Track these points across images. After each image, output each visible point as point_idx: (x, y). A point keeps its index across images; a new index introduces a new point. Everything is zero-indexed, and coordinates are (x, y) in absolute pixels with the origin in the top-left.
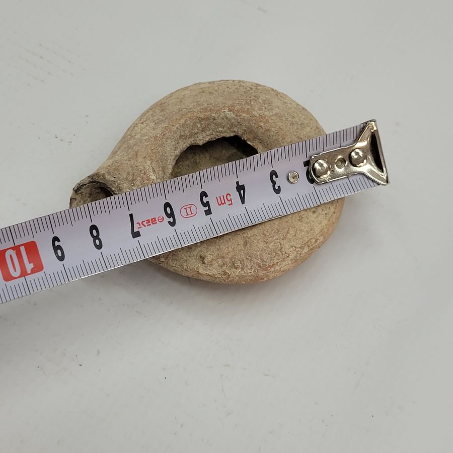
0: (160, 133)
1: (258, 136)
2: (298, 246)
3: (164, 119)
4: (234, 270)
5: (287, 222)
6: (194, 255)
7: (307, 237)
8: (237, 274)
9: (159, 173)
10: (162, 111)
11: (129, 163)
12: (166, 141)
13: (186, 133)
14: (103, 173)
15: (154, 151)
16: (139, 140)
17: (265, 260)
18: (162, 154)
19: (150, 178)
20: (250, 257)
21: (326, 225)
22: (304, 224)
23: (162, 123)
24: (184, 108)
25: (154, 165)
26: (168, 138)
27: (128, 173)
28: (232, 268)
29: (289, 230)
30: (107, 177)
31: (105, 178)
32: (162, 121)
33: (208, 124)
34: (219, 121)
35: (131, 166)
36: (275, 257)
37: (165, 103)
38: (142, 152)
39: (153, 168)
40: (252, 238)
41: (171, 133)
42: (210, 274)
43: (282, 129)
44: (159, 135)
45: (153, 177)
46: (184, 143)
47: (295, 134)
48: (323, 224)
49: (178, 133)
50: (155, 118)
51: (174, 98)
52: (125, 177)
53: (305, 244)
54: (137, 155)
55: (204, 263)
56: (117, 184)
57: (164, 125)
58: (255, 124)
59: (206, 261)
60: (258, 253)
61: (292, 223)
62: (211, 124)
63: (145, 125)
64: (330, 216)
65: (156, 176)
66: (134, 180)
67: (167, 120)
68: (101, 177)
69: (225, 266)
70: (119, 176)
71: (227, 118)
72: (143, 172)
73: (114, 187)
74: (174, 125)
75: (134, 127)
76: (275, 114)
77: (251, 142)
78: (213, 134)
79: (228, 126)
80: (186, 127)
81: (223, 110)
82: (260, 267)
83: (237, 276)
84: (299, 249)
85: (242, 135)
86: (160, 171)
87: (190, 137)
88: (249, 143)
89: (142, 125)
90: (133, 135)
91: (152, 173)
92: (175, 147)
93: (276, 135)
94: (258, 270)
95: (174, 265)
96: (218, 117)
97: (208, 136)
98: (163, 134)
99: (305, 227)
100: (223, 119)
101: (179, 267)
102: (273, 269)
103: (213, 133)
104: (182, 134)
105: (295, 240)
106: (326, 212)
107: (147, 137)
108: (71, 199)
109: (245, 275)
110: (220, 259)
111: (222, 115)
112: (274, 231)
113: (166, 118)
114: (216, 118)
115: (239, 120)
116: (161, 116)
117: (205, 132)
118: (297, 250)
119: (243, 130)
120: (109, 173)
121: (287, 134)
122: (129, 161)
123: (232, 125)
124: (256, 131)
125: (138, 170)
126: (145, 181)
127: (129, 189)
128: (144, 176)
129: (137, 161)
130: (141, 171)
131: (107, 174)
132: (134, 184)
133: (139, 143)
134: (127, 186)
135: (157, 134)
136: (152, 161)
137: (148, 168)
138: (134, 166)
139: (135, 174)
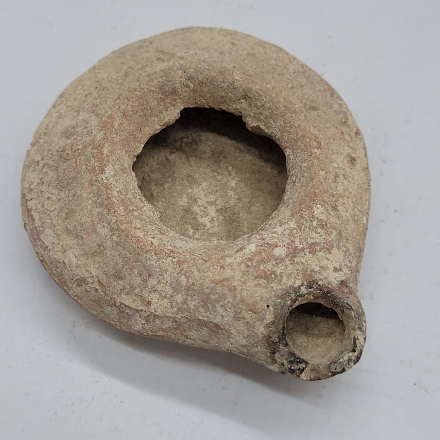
14: (263, 329)
15: (207, 259)
16: (188, 289)
19: (256, 251)
20: (328, 104)
22: (256, 52)
23: (147, 265)
24: (112, 240)
25: (231, 252)
27: (255, 286)
29: (272, 64)
30: (270, 318)
31: (273, 322)
32: (144, 267)
33: (130, 202)
34: (121, 186)
35: (244, 283)
38: (214, 274)
39: (237, 251)
40: (304, 101)
44: (176, 260)
45: (252, 247)
50: (137, 282)
52: (263, 291)
54: (221, 281)
56: (279, 300)
59: (353, 156)
63: (152, 295)
66: (265, 274)
67: (141, 257)
68: (273, 329)
70: (263, 299)
71: (114, 176)
72: (249, 264)
73: (285, 303)
74: (149, 243)
76: (93, 113)
78: (141, 199)
81: (105, 181)
88: (141, 150)
90: (175, 309)
91: (247, 251)
92: (181, 240)
93: (132, 101)
96: (117, 187)
97: (144, 204)
98: (172, 254)
99: (260, 50)
100: (117, 181)
104: (158, 232)
105: (281, 59)
107: (182, 278)
108: (312, 380)
111: (112, 181)
113: (136, 261)
116: (131, 274)
117: (142, 208)
120: (263, 318)
121: (126, 88)
122: (235, 289)
123: (123, 170)
124: (126, 134)
125: (247, 271)
126: (264, 256)
127: (281, 281)
128: (256, 260)
129: (232, 277)
130: (248, 267)
131: (265, 321)
132: (271, 274)
133: (195, 288)
134: (276, 285)
135: (172, 262)
136: (225, 256)
137: (241, 259)
138: (242, 280)
139: (255, 274)
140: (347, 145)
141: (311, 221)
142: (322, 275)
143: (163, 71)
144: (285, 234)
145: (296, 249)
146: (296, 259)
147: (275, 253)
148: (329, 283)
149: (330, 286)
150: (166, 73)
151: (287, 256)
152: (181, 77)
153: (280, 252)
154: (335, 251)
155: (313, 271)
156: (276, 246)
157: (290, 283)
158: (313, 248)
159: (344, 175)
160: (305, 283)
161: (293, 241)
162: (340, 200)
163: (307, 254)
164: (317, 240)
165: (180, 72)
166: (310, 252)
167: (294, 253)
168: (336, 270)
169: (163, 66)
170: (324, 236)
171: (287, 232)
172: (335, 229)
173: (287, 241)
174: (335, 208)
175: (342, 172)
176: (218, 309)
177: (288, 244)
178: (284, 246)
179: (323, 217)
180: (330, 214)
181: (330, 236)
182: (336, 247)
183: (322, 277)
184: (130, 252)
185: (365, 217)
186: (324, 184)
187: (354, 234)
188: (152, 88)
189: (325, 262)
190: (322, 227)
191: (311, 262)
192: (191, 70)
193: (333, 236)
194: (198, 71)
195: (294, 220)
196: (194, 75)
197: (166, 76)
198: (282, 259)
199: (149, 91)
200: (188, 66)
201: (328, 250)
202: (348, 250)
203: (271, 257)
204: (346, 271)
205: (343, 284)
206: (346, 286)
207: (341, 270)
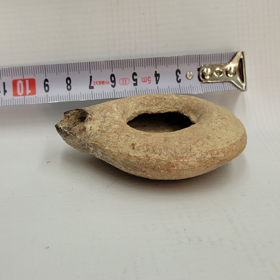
1: (191, 108)
2: (204, 151)
4: (153, 154)
6: (128, 144)
7: (211, 148)
8: (155, 157)
12: (131, 101)
13: (145, 102)
15: (121, 102)
17: (177, 153)
18: (126, 106)
19: (113, 110)
20: (166, 148)
21: (227, 147)
22: (210, 141)
25: (118, 107)
26: (132, 100)
27: (101, 107)
28: (153, 153)
29: (198, 141)
33: (161, 102)
34: (168, 101)
36: (185, 153)
41: (135, 99)
42: (136, 156)
45: (116, 110)
48: (225, 146)
49: (140, 101)
52: (98, 109)
53: (209, 151)
55: (134, 148)
56: (91, 111)
58: (191, 102)
59: (135, 147)
60: (173, 147)
61: (202, 138)
62: (162, 102)
65: (118, 110)
66: (103, 110)
69: (148, 151)
70: (95, 108)
71: (173, 99)
73: (89, 112)
77: (186, 114)
78: (162, 108)
79: (173, 104)
81: (172, 95)
82: (172, 156)
83: (155, 159)
84: (204, 153)
85: (181, 110)
87: (147, 106)
88: (185, 114)
91: (115, 108)
92: (135, 107)
94: (171, 158)
96: (168, 98)
97: (159, 108)
99: (211, 143)
100: (171, 100)
101: (117, 152)
102: (182, 160)
104: (142, 102)
105: (202, 147)
109: (161, 159)
110: (145, 146)
111: (170, 97)
112: (187, 138)
114: (167, 98)
115: (181, 101)
117: (158, 106)
118: (202, 153)
119: (182, 106)
120: (89, 108)
123: (176, 104)
124: (190, 105)
125: (107, 106)
126: (110, 110)
129: (108, 103)
130: (109, 107)
134: (98, 112)
136: (118, 105)
137: (114, 106)
139: (105, 108)
140: (141, 145)
141: (113, 123)
143: (212, 113)
144: (114, 116)
146: (102, 117)
149: (86, 123)
150: (210, 113)
151: (105, 115)
153: (108, 114)
155: (95, 121)
156: (111, 113)
157: (95, 115)
158: (103, 122)
159: (127, 140)
162: (117, 135)
163: (102, 120)
164: (105, 123)
167: (105, 117)
168: (91, 127)
169: (215, 114)
170: (106, 125)
172: (106, 130)
173: (111, 116)
174: (115, 132)
175: (129, 139)
177: (109, 116)
179: (113, 127)
180: (113, 129)
181: (104, 127)
182: (99, 129)
183: (91, 122)
185: (108, 148)
187: (102, 140)
189: (96, 124)
190: (109, 125)
191: (99, 121)
193: (104, 128)
194: (206, 119)
195: (118, 120)
197: (208, 113)
201: (100, 126)
202: (97, 135)
203: (108, 112)
204: (89, 132)
205: (85, 129)
206: (83, 129)
207: (90, 130)
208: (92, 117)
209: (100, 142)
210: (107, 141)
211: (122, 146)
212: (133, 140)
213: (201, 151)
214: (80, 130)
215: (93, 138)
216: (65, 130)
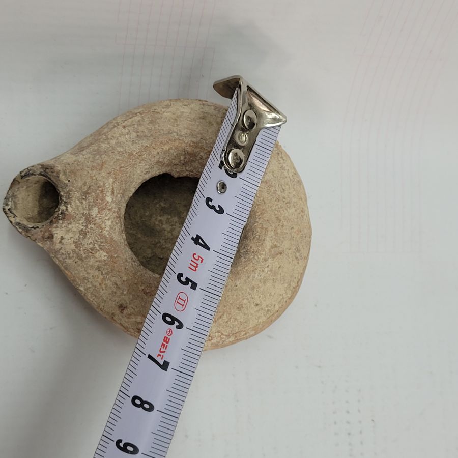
0: (138, 151)
2: (225, 334)
3: (149, 135)
5: (225, 306)
7: (239, 328)
9: (117, 196)
10: (151, 122)
11: (90, 172)
12: (140, 163)
13: (165, 160)
14: (59, 169)
15: (122, 169)
16: (113, 148)
18: (129, 176)
19: (105, 199)
21: (263, 322)
22: (241, 314)
23: (145, 139)
24: (174, 132)
25: (115, 186)
26: (143, 160)
27: (85, 183)
29: (223, 315)
30: (62, 177)
31: (58, 177)
32: (145, 136)
33: (192, 161)
35: (91, 177)
37: (158, 113)
38: (109, 165)
39: (113, 188)
41: (149, 155)
43: (265, 203)
44: (135, 153)
45: (109, 199)
46: (159, 170)
47: (276, 212)
48: (261, 320)
49: (157, 158)
50: (140, 129)
51: (170, 112)
52: (80, 185)
53: (233, 334)
54: (102, 166)
55: (122, 313)
56: (68, 190)
57: (145, 143)
59: (125, 312)
61: (230, 309)
62: (195, 162)
63: (127, 131)
64: (271, 314)
65: (112, 199)
66: (88, 194)
67: (152, 138)
68: (55, 174)
70: (75, 181)
72: (100, 189)
73: (64, 191)
74: (156, 148)
75: (115, 126)
76: (266, 182)
80: (168, 155)
84: (225, 337)
86: (119, 194)
87: (168, 166)
89: (123, 130)
90: (109, 137)
91: (109, 194)
92: (147, 170)
93: (255, 207)
95: (91, 299)
97: (187, 171)
98: (139, 154)
99: (240, 318)
101: (95, 303)
103: (194, 171)
104: (161, 160)
105: (225, 326)
106: (269, 309)
107: (122, 150)
108: (14, 180)
113: (151, 135)
116: (147, 128)
117: (185, 167)
118: (222, 336)
120: (65, 173)
121: (268, 210)
122: (92, 170)
125: (96, 184)
126: (99, 201)
127: (78, 200)
128: (100, 194)
129: (99, 173)
130: (99, 187)
131: (63, 173)
132: (86, 197)
133: (110, 152)
134: (78, 195)
135: (135, 151)
136: (115, 180)
137: (107, 187)
138: (94, 178)
139: (92, 187)
140: (134, 312)
141: (99, 246)
142: (64, 226)
143: (264, 240)
144: (103, 223)
145: (90, 222)
146: (84, 218)
147: (96, 208)
148: (57, 227)
149: (55, 225)
150: (261, 241)
151: (89, 214)
152: (251, 247)
153: (94, 212)
154: (73, 247)
155: (70, 223)
156: (99, 212)
157: (73, 204)
158: (84, 233)
159: (115, 293)
160: (66, 212)
161: (95, 224)
162: (101, 277)
163: (82, 228)
164: (86, 240)
165: (255, 249)
166: (82, 230)
167: (88, 220)
168: (62, 238)
169: (268, 244)
170: (86, 246)
171: (103, 226)
172: (86, 258)
173: (98, 221)
174: (98, 269)
175: (118, 293)
176: (89, 155)
177: (95, 220)
178: (96, 217)
179: (97, 255)
180: (97, 261)
181: (84, 250)
182: (75, 250)
183: (63, 225)
184: (159, 135)
185: (83, 290)
186: (118, 273)
187: (76, 272)
188: (256, 225)
189: (71, 235)
190: (92, 249)
191: (77, 226)
192: (252, 257)
193: (82, 252)
194: (248, 261)
195: (108, 236)
196: (248, 256)
197: (258, 239)
198: (89, 210)
199: (256, 222)
200: (256, 257)
201: (76, 242)
202: (70, 258)
203: (96, 204)
204: (58, 246)
205: (51, 237)
206: (48, 238)
207: (60, 242)
208: (67, 210)
209: (73, 273)
210: (85, 278)
211: (105, 299)
212: (123, 296)
213: (222, 334)
214: (43, 237)
215: (64, 259)
216: (20, 228)
